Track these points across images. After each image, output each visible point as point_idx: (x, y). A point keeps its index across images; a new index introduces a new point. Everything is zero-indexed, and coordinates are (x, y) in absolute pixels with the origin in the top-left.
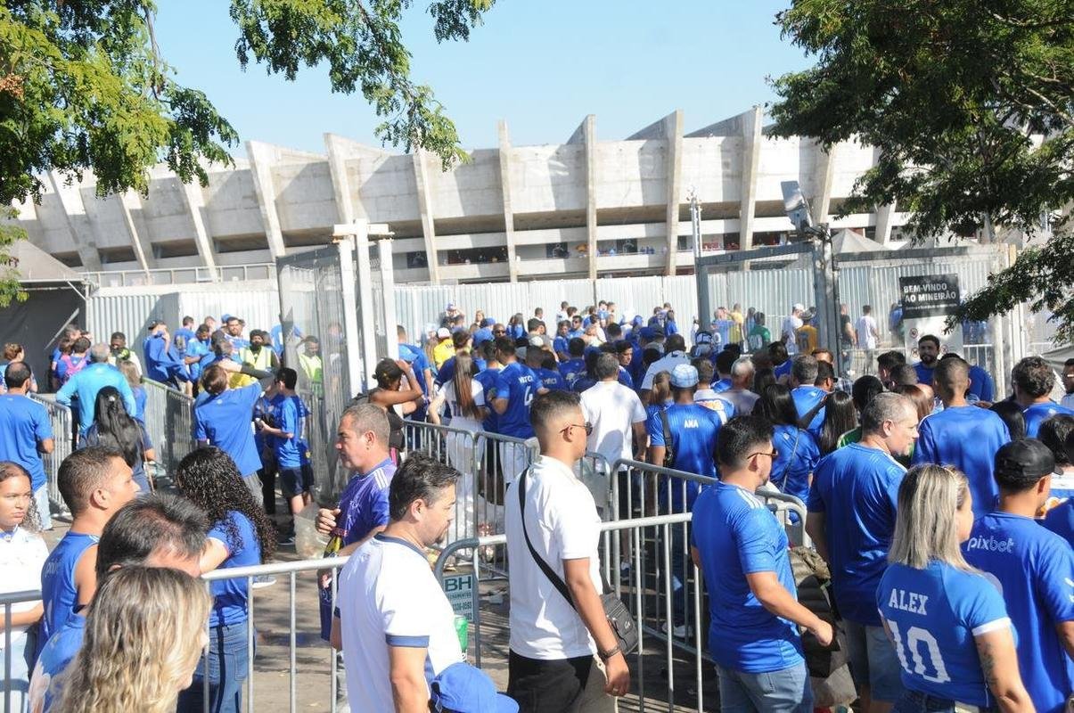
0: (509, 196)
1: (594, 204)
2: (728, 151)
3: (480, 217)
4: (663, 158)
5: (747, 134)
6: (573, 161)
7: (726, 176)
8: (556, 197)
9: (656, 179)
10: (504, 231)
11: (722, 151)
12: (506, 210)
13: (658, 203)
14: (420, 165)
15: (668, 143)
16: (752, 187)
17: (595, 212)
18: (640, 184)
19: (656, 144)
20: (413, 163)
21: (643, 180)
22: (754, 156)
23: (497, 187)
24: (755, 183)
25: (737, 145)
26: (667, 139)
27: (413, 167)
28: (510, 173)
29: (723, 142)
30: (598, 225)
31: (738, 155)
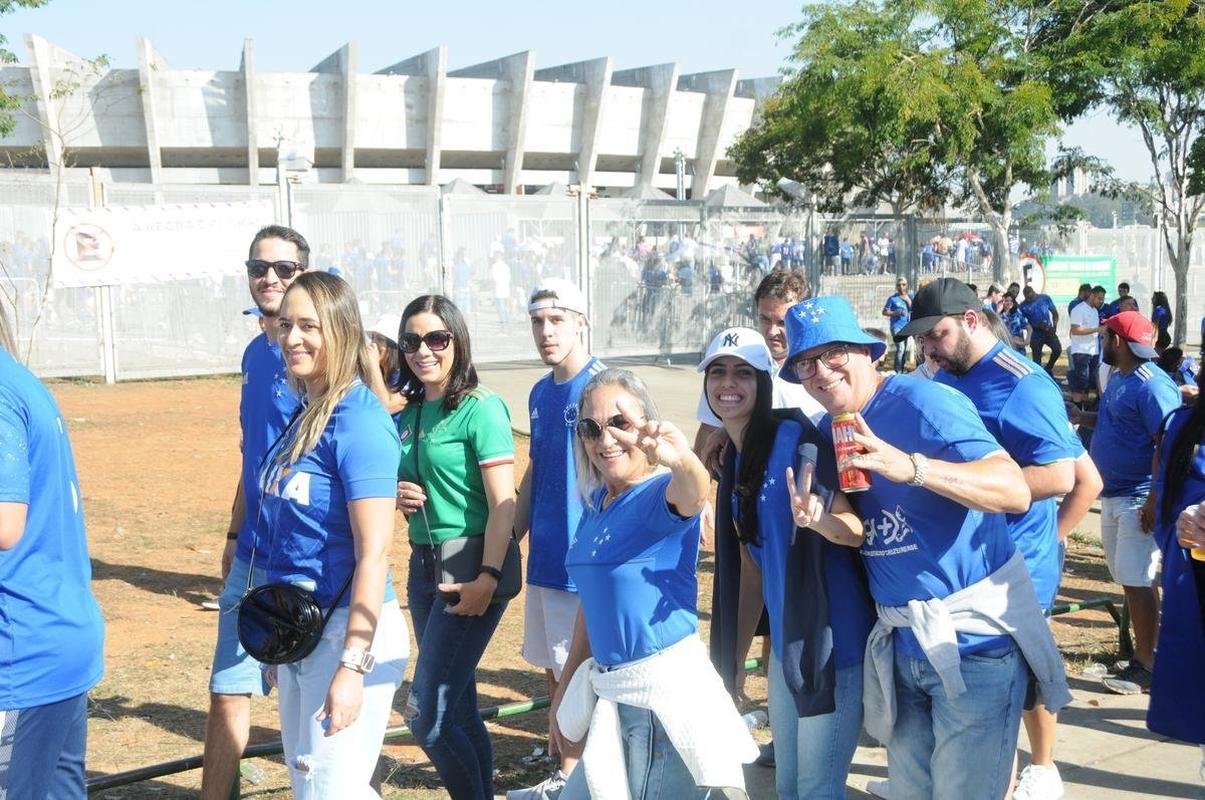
0: (152, 126)
1: (255, 142)
2: (412, 92)
3: (121, 148)
4: (337, 93)
5: (432, 74)
6: (231, 91)
7: (409, 118)
8: (213, 131)
9: (329, 119)
10: (147, 166)
11: (405, 92)
12: (149, 142)
13: (333, 146)
14: (39, 80)
15: (343, 79)
16: (436, 134)
17: (256, 151)
18: (310, 122)
19: (328, 78)
20: (31, 78)
21: (314, 118)
22: (438, 100)
23: (139, 115)
24: (440, 130)
25: (421, 86)
26: (341, 73)
27: (31, 83)
28: (153, 99)
29: (407, 83)
30: (261, 166)
31: (423, 96)
